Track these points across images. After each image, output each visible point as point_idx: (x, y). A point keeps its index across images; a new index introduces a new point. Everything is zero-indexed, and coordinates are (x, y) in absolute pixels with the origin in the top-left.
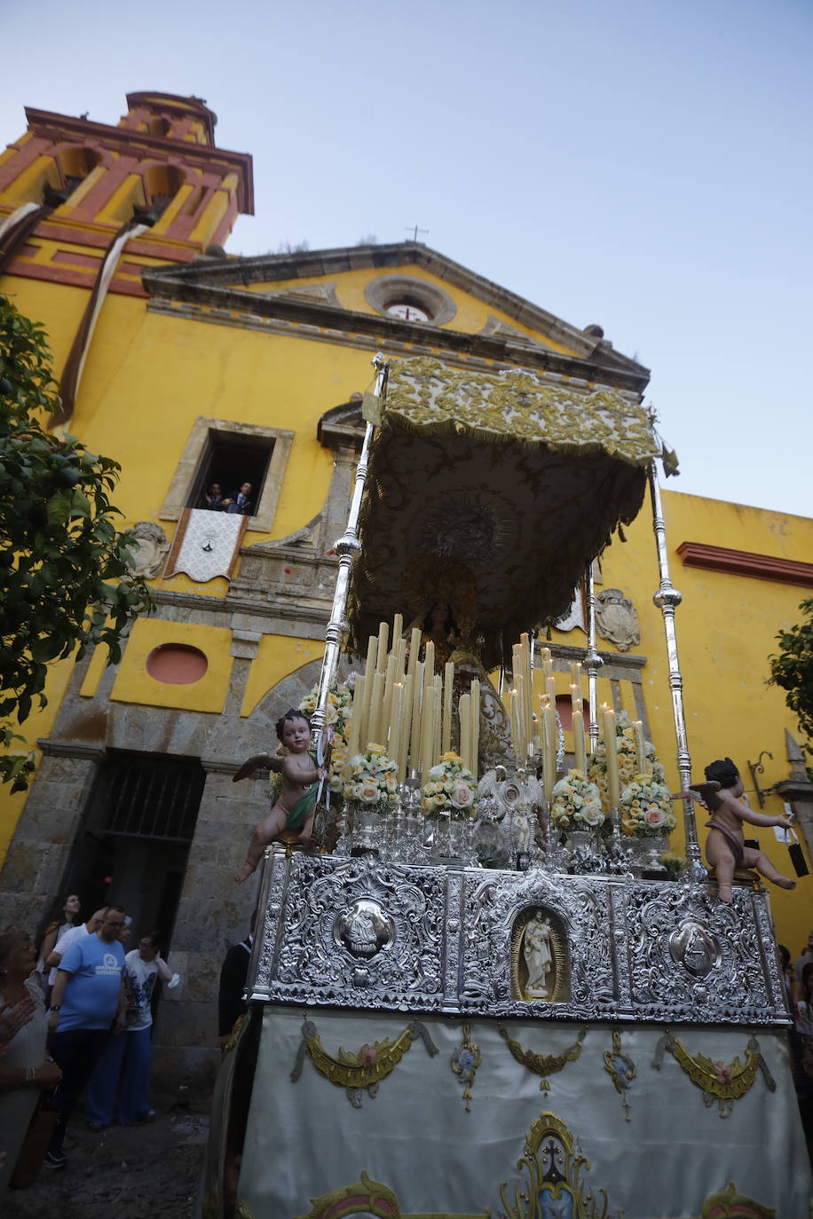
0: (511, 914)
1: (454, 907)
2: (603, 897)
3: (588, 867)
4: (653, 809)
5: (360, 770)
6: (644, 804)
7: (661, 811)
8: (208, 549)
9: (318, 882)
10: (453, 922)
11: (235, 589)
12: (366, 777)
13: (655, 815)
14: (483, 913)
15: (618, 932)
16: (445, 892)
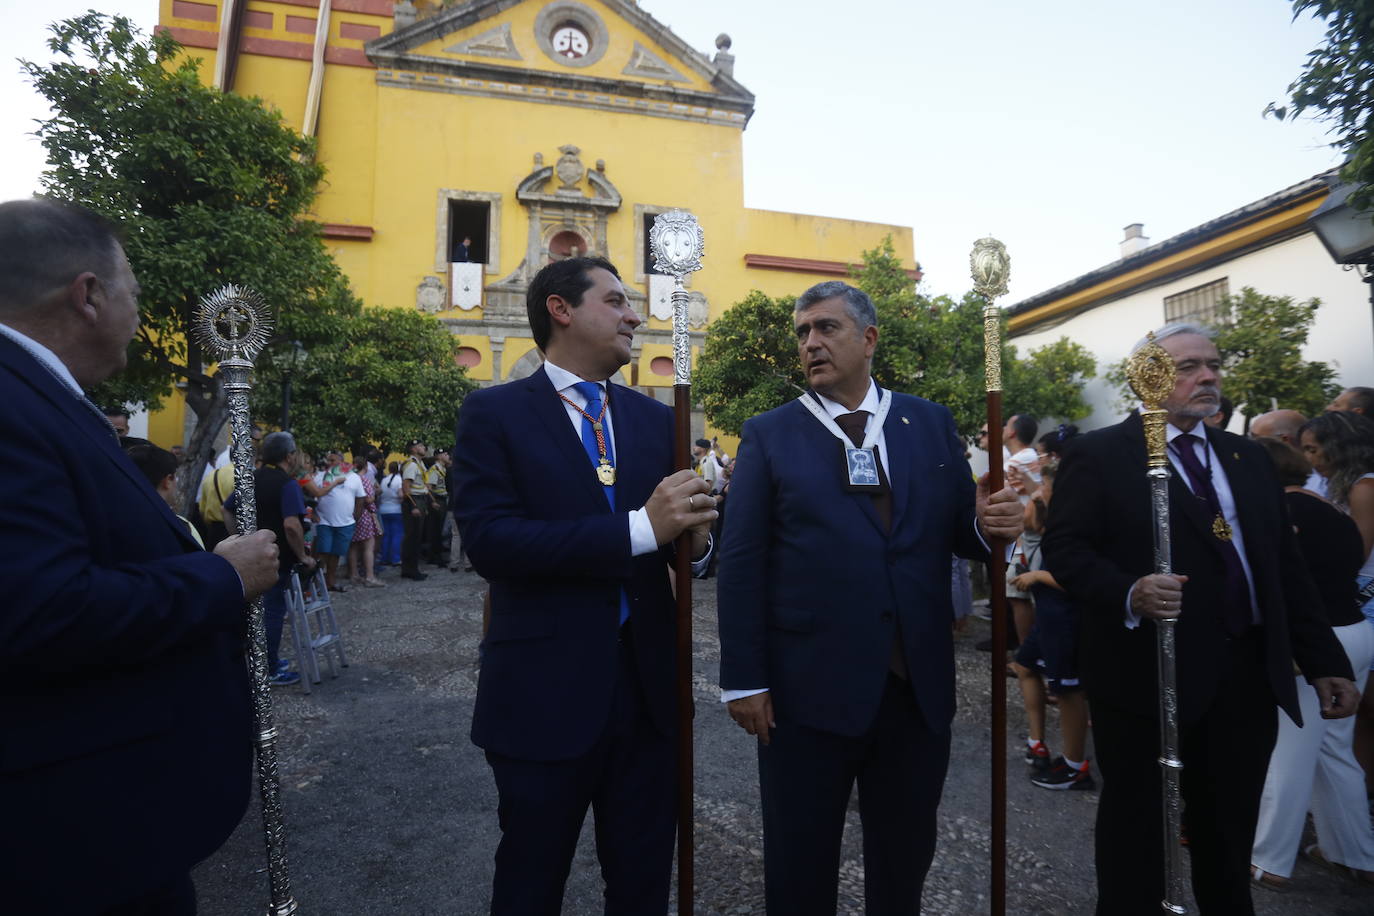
8: (467, 290)
11: (487, 314)
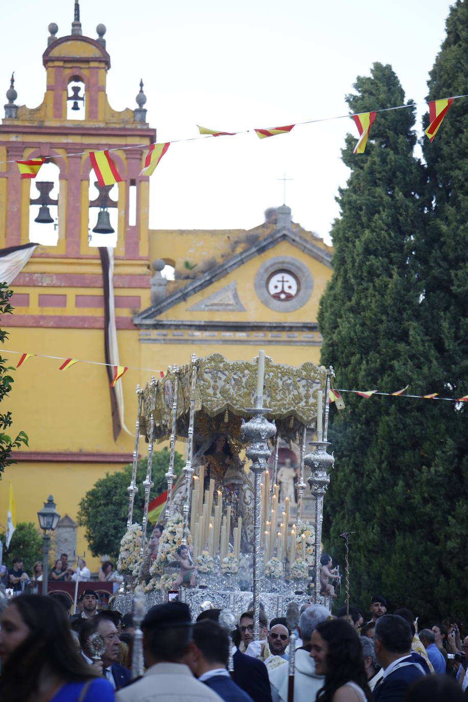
0: (248, 605)
1: (232, 601)
2: (276, 600)
3: (273, 590)
4: (299, 572)
5: (201, 561)
6: (297, 570)
7: (302, 573)
9: (195, 596)
10: (231, 606)
12: (203, 564)
13: (299, 574)
14: (239, 603)
15: (280, 609)
16: (229, 598)
